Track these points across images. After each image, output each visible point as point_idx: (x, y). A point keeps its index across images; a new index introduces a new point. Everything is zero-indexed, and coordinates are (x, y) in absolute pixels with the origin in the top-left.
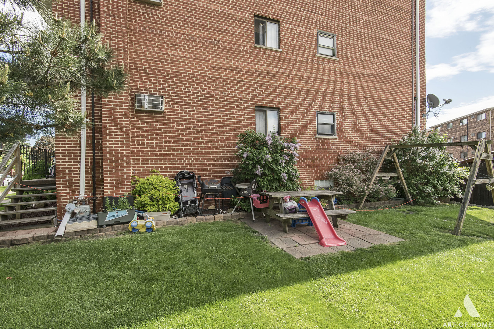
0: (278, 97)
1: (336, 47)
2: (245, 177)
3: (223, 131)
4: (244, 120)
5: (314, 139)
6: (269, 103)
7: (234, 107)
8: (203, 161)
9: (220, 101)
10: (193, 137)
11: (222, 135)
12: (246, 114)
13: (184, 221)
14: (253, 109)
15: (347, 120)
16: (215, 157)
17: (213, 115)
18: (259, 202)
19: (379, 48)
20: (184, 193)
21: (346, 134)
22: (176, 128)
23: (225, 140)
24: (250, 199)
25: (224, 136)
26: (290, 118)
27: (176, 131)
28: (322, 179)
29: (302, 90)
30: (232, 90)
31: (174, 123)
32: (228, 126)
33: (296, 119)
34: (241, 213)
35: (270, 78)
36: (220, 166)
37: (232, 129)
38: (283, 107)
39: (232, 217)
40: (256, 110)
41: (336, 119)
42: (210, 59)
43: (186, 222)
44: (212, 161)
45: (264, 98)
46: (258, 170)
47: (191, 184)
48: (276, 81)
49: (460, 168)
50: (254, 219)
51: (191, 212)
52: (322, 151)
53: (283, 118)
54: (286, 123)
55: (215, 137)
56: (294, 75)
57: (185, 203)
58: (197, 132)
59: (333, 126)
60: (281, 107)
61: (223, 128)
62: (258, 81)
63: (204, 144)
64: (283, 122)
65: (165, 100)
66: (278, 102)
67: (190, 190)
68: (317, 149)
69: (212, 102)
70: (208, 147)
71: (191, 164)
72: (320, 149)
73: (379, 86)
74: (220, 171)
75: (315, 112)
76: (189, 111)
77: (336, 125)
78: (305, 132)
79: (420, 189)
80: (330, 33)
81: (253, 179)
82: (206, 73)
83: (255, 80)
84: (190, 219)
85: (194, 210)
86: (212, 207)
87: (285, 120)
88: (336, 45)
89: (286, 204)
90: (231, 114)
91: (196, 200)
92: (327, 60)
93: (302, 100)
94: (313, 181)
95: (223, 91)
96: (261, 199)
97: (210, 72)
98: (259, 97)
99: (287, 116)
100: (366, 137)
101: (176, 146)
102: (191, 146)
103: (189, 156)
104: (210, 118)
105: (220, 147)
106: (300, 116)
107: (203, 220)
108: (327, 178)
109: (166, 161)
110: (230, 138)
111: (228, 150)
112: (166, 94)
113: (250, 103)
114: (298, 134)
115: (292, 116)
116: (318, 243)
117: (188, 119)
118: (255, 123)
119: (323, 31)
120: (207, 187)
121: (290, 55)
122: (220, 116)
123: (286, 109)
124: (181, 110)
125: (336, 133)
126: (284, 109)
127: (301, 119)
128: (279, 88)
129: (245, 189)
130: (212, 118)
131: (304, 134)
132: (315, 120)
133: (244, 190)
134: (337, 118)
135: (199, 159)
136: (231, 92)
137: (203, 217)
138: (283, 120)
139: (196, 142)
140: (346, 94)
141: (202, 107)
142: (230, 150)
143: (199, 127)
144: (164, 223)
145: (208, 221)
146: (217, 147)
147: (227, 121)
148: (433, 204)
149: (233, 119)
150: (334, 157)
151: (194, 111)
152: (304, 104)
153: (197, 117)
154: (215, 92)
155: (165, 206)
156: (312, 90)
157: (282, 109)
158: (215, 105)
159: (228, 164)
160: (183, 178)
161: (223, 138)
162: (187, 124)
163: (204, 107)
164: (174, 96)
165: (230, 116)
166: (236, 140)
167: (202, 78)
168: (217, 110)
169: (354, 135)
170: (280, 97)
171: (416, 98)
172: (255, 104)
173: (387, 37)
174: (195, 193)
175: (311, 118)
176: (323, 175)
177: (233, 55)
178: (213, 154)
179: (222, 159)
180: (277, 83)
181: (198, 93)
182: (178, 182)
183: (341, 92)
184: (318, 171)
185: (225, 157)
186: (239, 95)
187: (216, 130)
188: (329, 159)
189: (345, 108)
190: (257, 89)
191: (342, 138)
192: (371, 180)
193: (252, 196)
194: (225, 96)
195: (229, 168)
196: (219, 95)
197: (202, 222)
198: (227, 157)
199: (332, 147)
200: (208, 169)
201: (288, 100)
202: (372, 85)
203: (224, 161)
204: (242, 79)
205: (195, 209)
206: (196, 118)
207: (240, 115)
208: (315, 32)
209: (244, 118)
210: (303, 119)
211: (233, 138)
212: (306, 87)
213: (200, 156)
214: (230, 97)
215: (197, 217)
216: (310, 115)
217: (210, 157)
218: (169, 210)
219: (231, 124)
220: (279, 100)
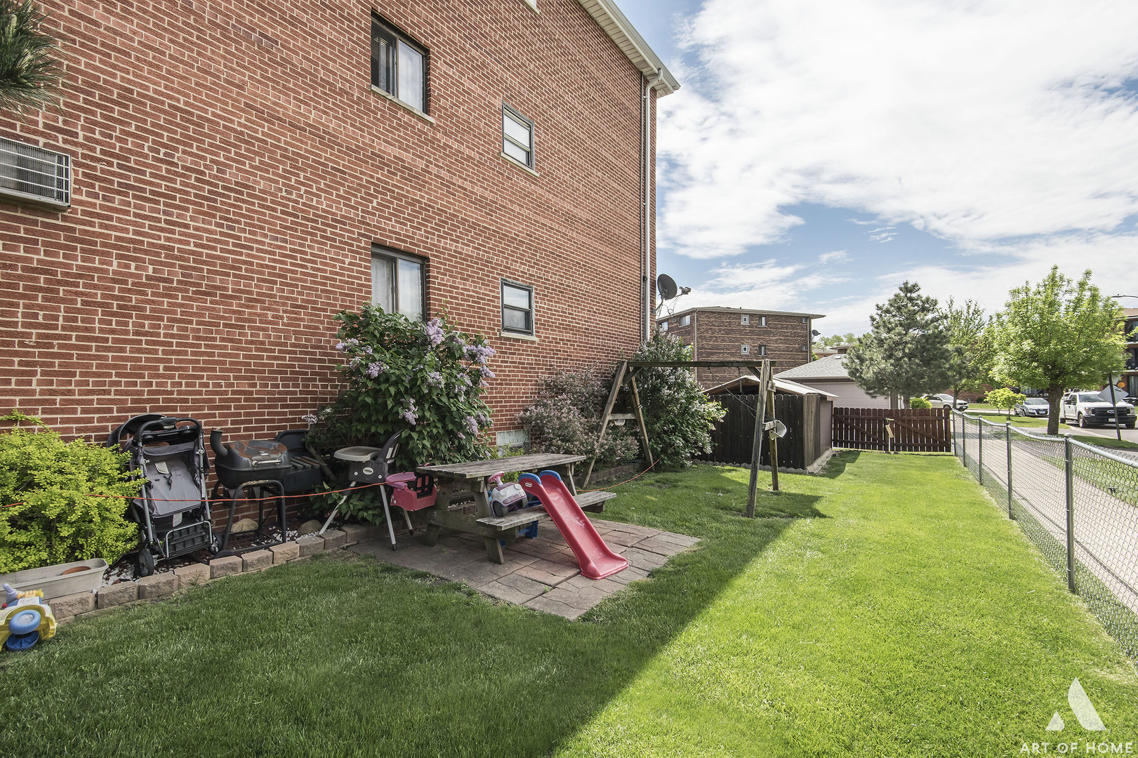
0: (425, 231)
1: (534, 149)
2: (369, 429)
3: (281, 297)
4: (343, 275)
5: (496, 339)
6: (405, 242)
7: (316, 235)
8: (215, 385)
9: (275, 210)
10: (181, 305)
11: (278, 310)
12: (347, 261)
13: (170, 583)
14: (364, 248)
15: (552, 306)
16: (253, 371)
17: (251, 248)
18: (413, 493)
19: (599, 174)
20: (160, 489)
21: (550, 334)
22: (114, 272)
23: (288, 325)
24: (382, 488)
25: (285, 312)
26: (451, 286)
27: (115, 281)
28: (509, 428)
29: (474, 226)
30: (311, 187)
31: (109, 254)
32: (297, 286)
33: (462, 289)
34: (350, 530)
35: (406, 179)
36: (269, 400)
37: (308, 295)
38: (435, 256)
39: (325, 545)
40: (374, 255)
41: (533, 300)
42: (245, 83)
43: (176, 583)
44: (243, 385)
45: (393, 226)
46: (410, 410)
47: (186, 460)
48: (420, 190)
49: (710, 404)
50: (394, 542)
51: (190, 548)
52: (510, 367)
53: (434, 283)
54: (441, 295)
55: (256, 314)
56: (459, 186)
57: (163, 523)
58: (194, 292)
59: (528, 314)
60: (432, 255)
61: (283, 291)
62: (378, 179)
63: (217, 332)
64: (434, 294)
65: (76, 173)
66: (424, 242)
67: (181, 479)
68: (502, 362)
69: (248, 210)
70: (231, 341)
71: (172, 393)
72: (506, 362)
73: (597, 245)
74: (269, 414)
75: (498, 279)
76: (167, 222)
77: (534, 312)
78: (480, 322)
79: (665, 442)
80: (523, 115)
81: (389, 434)
82: (232, 121)
83: (372, 177)
84: (186, 573)
85: (198, 542)
86: (244, 525)
87: (440, 290)
88: (534, 145)
89: (502, 492)
90: (306, 253)
91: (203, 506)
92: (519, 170)
93: (473, 247)
94: (494, 434)
95: (284, 185)
96: (419, 485)
97: (242, 121)
98: (380, 222)
99: (443, 279)
100: (580, 342)
101: (113, 332)
102: (173, 336)
103: (165, 368)
104: (241, 254)
105: (271, 343)
106: (469, 285)
107: (234, 569)
108: (520, 426)
109: (70, 383)
110: (303, 320)
111: (295, 352)
112: (80, 150)
113: (359, 234)
114: (467, 325)
115: (454, 282)
116: (579, 573)
117: (162, 247)
118: (370, 287)
119: (512, 108)
120: (247, 465)
121: (451, 138)
122: (274, 253)
123: (441, 263)
124: (136, 215)
125: (534, 330)
126: (438, 262)
127: (473, 291)
128: (426, 210)
129: (366, 464)
130: (248, 255)
131: (478, 327)
132: (498, 298)
133: (360, 465)
134: (536, 298)
135: (202, 377)
136: (306, 192)
137: (234, 559)
138: (435, 289)
139: (191, 322)
140: (550, 252)
141: (214, 216)
142: (301, 353)
143: (203, 278)
144: (83, 602)
145: (251, 571)
146: (262, 343)
147: (295, 272)
148: (683, 466)
149: (313, 268)
150: (531, 381)
151: (187, 226)
152: (478, 259)
153: (196, 245)
154: (258, 183)
155: (81, 541)
156: (494, 231)
157: (434, 261)
158: (259, 220)
159: (295, 393)
160: (156, 441)
161: (282, 318)
162: (161, 263)
163: (221, 218)
164: (110, 164)
165: (302, 259)
166: (318, 328)
167: (218, 132)
168: (266, 236)
169: (563, 336)
170: (428, 232)
171: (645, 279)
172: (370, 238)
173: (608, 155)
174: (199, 486)
175: (490, 291)
176: (511, 419)
177: (314, 95)
178: (249, 364)
179: (276, 379)
180: (422, 197)
181: (203, 173)
182: (136, 455)
183: (541, 245)
184: (502, 411)
185: (286, 373)
186: (327, 206)
187: (258, 294)
188: (523, 384)
189: (549, 280)
190: (375, 201)
191: (543, 341)
192: (602, 427)
193: (391, 479)
194: (289, 200)
195: (297, 406)
196: (271, 194)
197: (233, 575)
198: (292, 373)
199: (528, 359)
200: (229, 407)
201: (446, 243)
202: (588, 241)
203: (284, 386)
204: (338, 164)
205: (203, 538)
206: (192, 247)
207: (331, 259)
208: (498, 103)
209: (341, 268)
210: (477, 292)
211: (312, 321)
212: (482, 221)
213: (203, 369)
214: (304, 204)
215: (213, 562)
216: (488, 285)
217: (240, 371)
218: (98, 554)
219: (305, 281)
220: (428, 238)
